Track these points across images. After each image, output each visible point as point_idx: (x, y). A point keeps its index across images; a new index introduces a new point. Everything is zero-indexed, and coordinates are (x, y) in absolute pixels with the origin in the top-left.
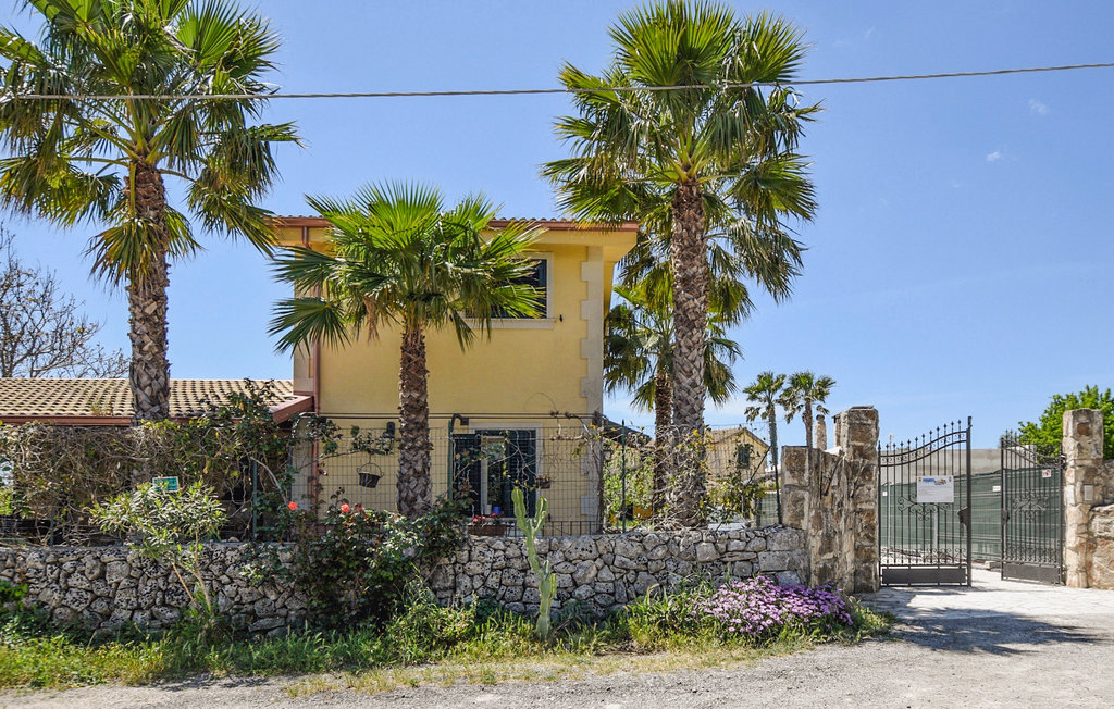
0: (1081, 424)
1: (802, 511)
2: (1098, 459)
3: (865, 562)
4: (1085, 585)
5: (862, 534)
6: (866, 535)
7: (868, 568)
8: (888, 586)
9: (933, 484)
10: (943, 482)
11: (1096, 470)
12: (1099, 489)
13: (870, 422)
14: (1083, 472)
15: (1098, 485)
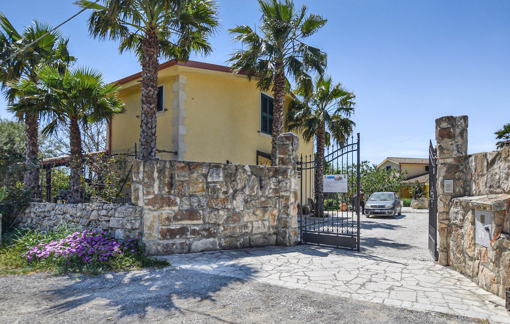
0: (442, 129)
1: (138, 196)
2: (459, 157)
3: (283, 228)
4: (445, 264)
5: (282, 211)
6: (284, 211)
7: (285, 232)
8: (305, 244)
9: (333, 180)
10: (340, 178)
11: (458, 167)
12: (461, 183)
13: (288, 142)
14: (445, 169)
15: (459, 179)
